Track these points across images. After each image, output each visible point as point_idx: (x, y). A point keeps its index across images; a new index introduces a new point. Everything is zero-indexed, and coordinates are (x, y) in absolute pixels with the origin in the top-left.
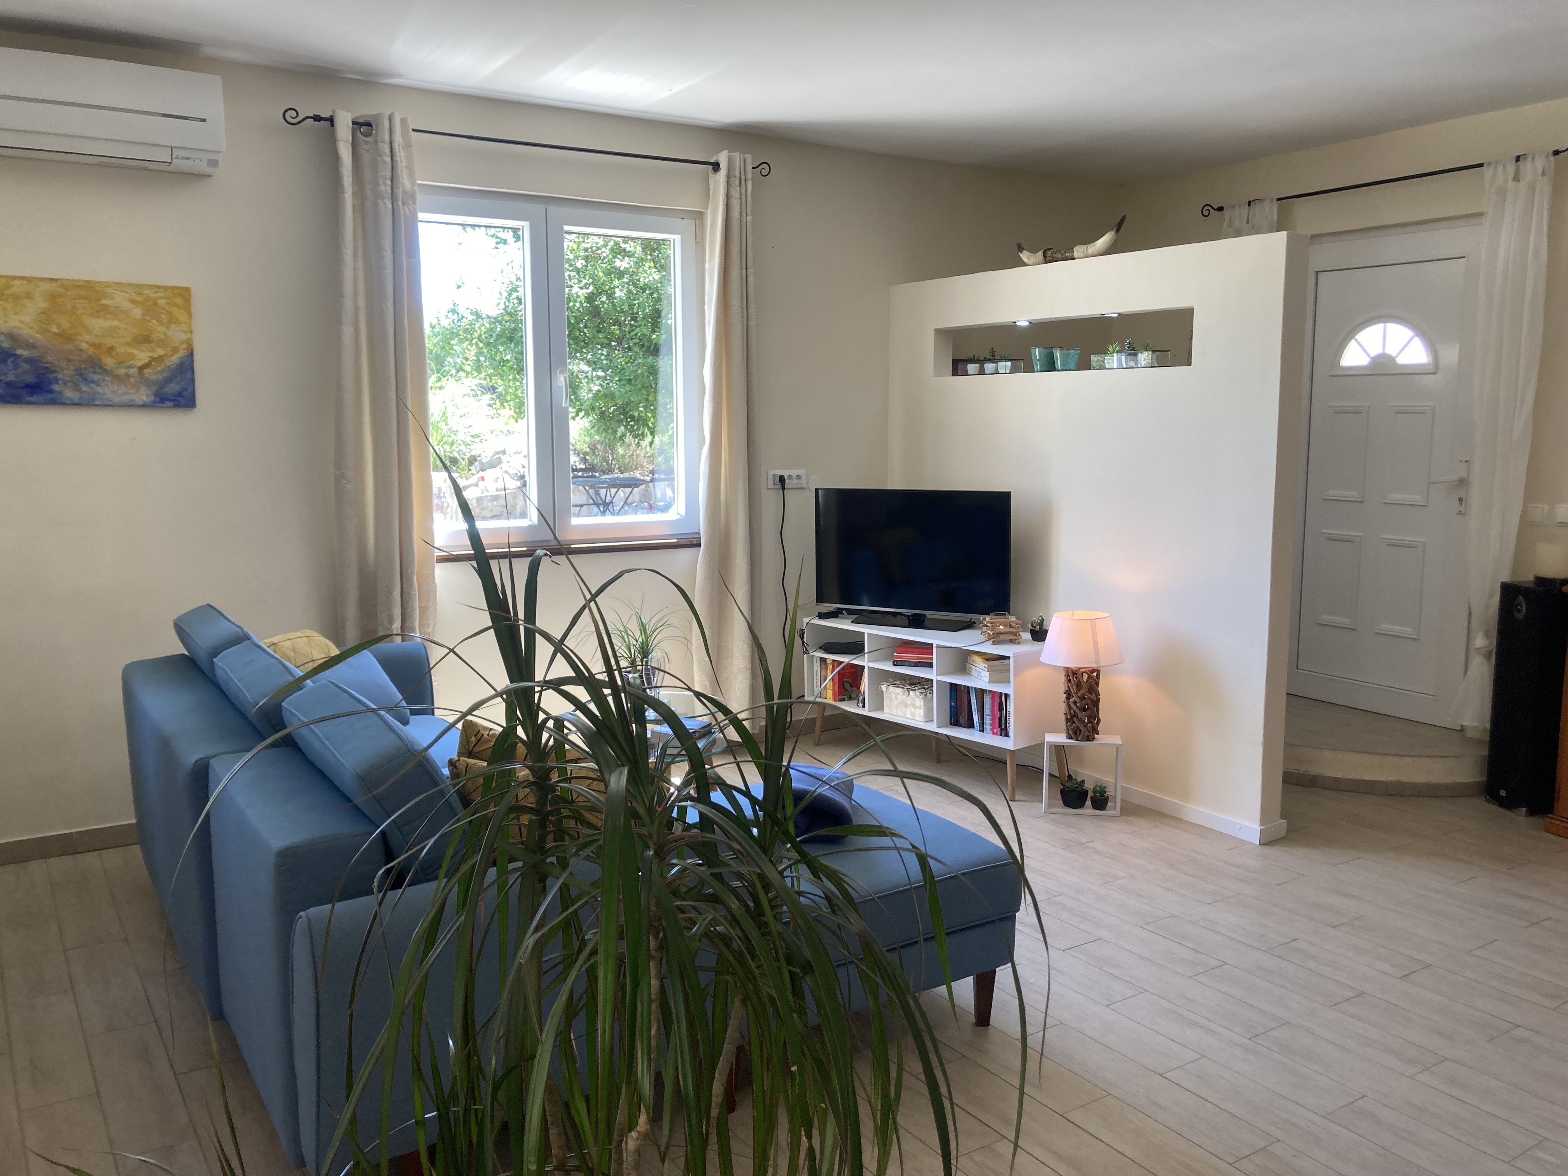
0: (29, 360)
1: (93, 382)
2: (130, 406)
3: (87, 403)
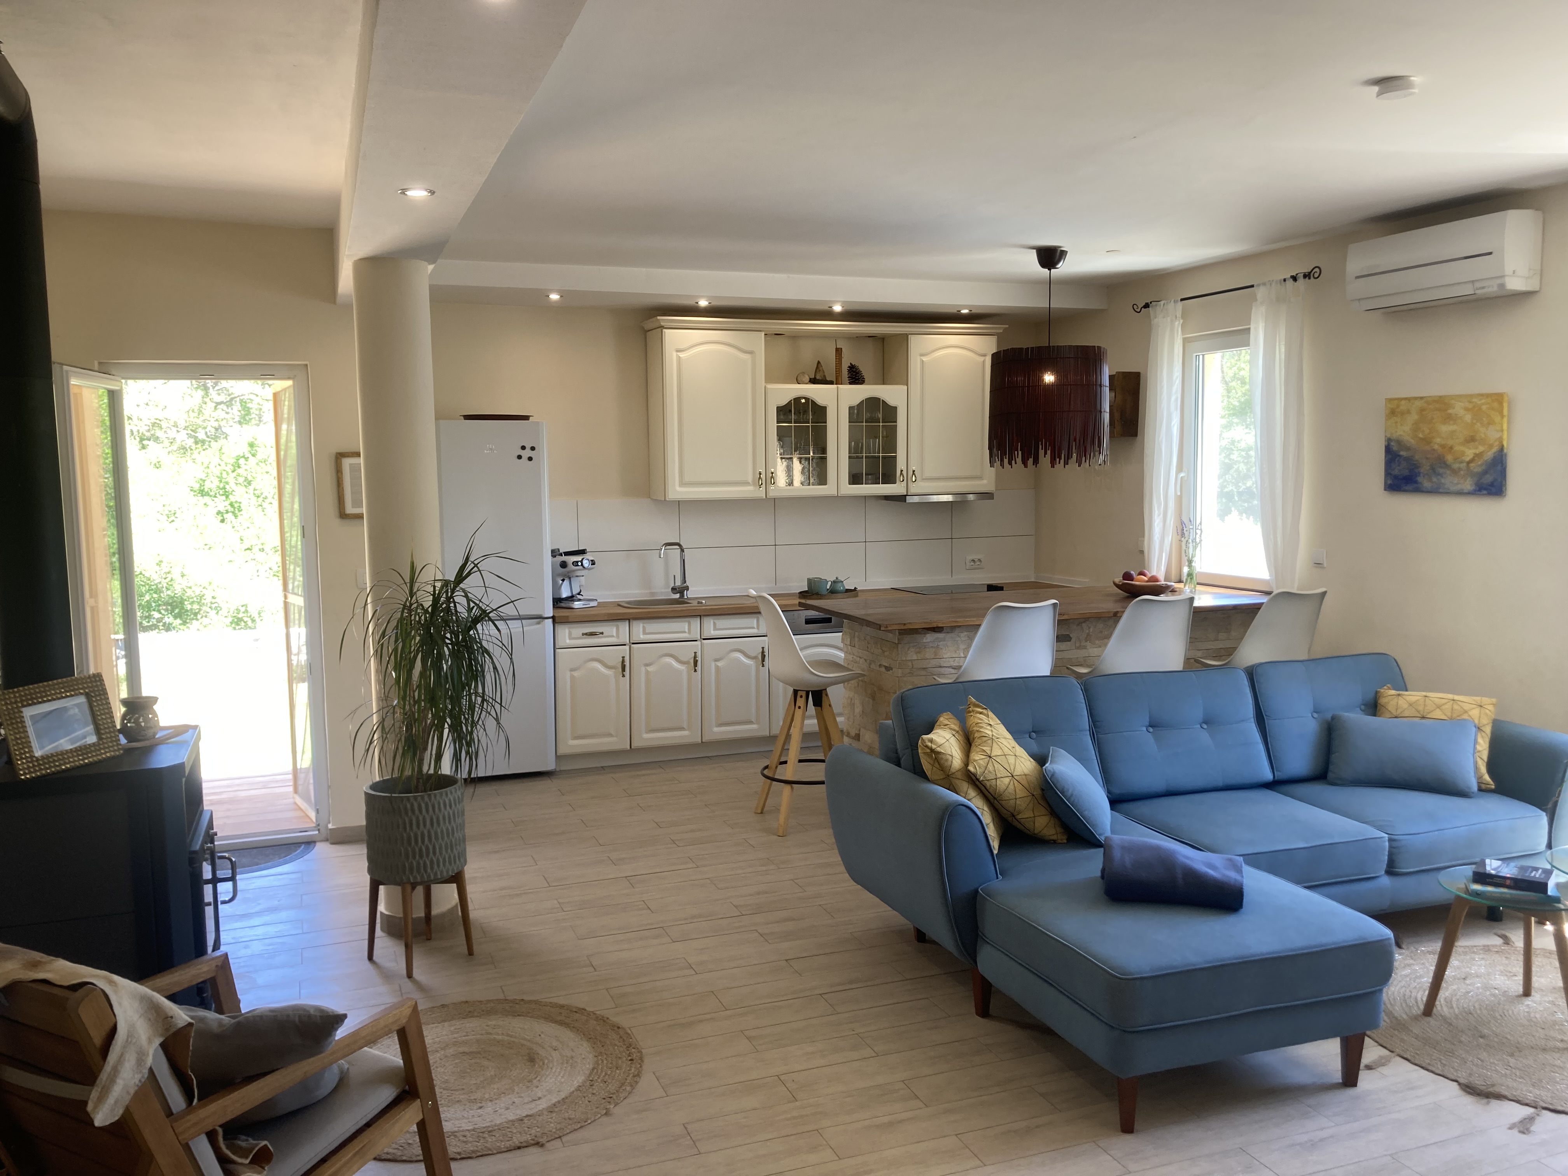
0: (1407, 459)
1: (1439, 474)
2: (1460, 493)
3: (1436, 491)
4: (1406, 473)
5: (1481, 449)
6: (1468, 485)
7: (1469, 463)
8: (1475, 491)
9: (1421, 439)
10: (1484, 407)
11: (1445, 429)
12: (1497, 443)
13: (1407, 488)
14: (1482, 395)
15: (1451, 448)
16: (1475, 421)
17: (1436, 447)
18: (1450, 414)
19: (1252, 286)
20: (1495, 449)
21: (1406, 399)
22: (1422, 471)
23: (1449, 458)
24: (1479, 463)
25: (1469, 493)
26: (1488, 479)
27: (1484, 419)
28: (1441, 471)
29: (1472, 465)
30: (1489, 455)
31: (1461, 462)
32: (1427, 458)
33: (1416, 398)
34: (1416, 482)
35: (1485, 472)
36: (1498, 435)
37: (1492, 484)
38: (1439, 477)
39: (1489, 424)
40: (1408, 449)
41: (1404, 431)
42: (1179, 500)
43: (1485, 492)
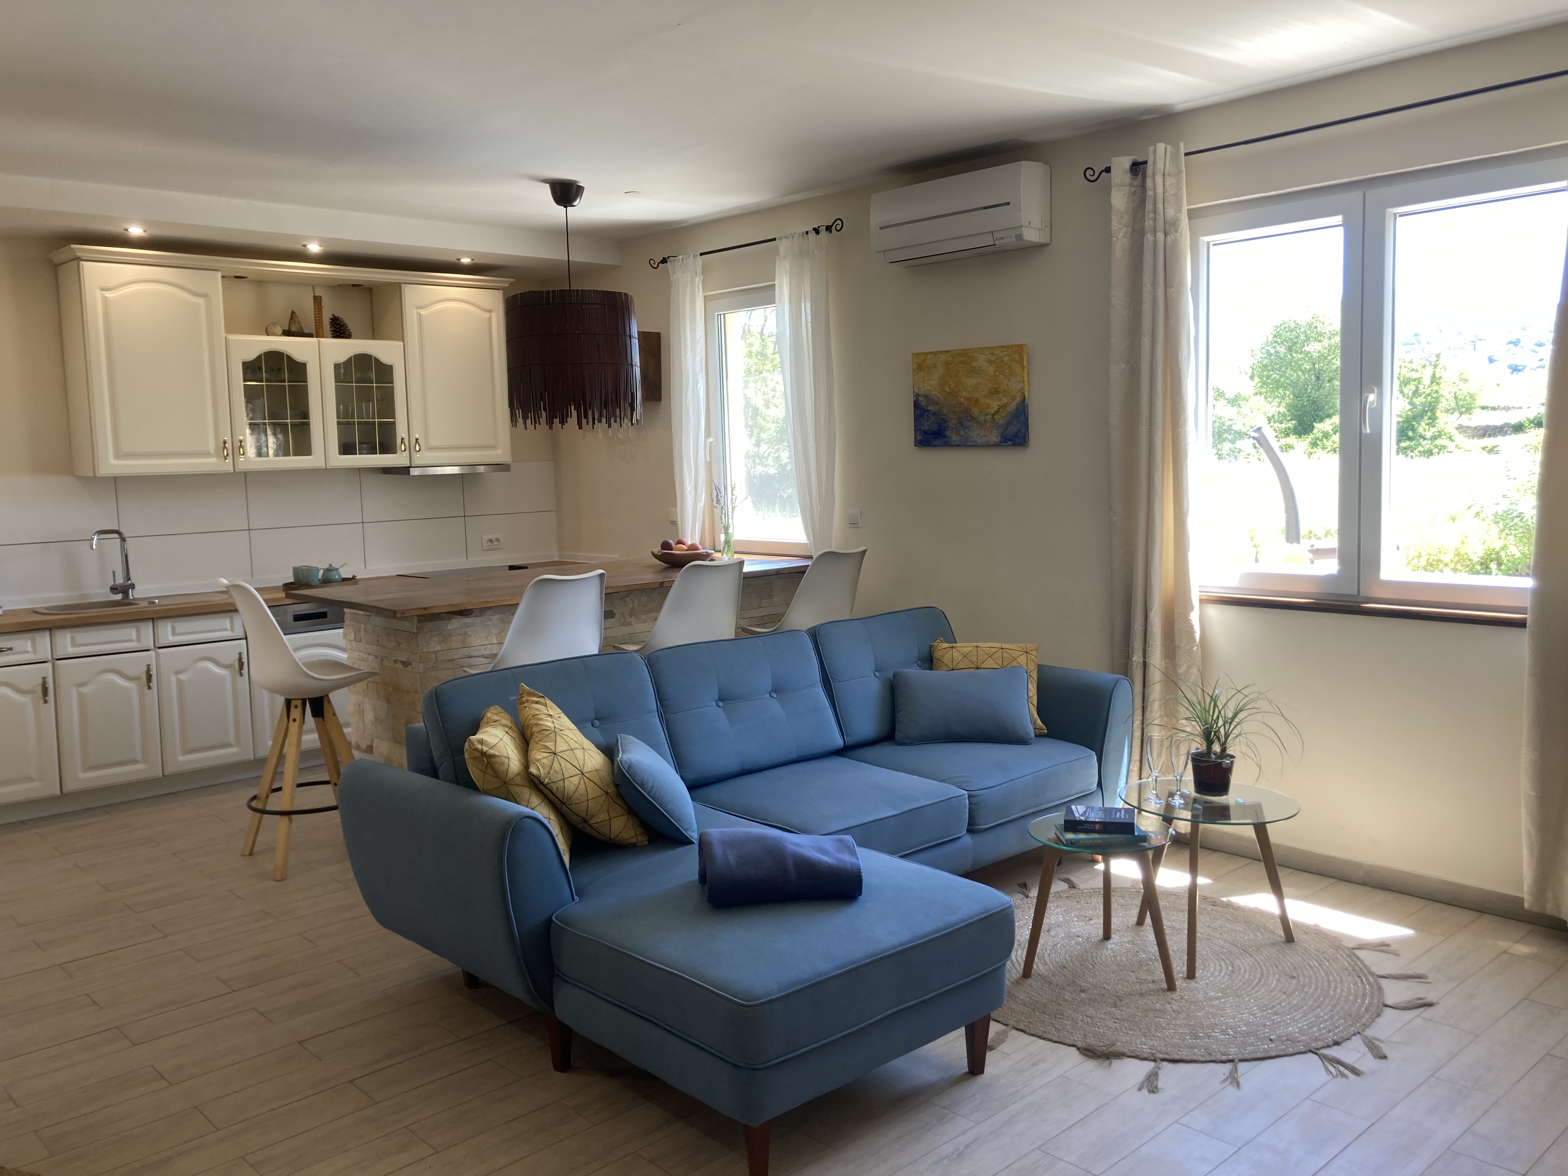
0: (935, 414)
1: (966, 428)
2: (988, 446)
3: (963, 445)
4: (935, 427)
5: (1005, 400)
6: (994, 437)
7: (993, 415)
8: (1001, 442)
9: (948, 393)
10: (1006, 359)
11: (970, 382)
12: (1019, 395)
13: (936, 443)
14: (1003, 347)
15: (977, 401)
16: (997, 374)
17: (962, 400)
18: (975, 367)
19: (774, 239)
20: (1018, 400)
21: (931, 353)
22: (950, 425)
23: (975, 411)
24: (1004, 414)
25: (996, 445)
26: (1012, 430)
27: (1007, 371)
28: (969, 424)
29: (996, 417)
30: (1012, 407)
31: (987, 414)
32: (954, 412)
33: (941, 352)
34: (945, 436)
35: (1009, 424)
36: (1019, 387)
37: (1016, 435)
38: (967, 430)
39: (1011, 375)
40: (936, 403)
41: (931, 386)
42: (709, 466)
43: (1010, 443)
